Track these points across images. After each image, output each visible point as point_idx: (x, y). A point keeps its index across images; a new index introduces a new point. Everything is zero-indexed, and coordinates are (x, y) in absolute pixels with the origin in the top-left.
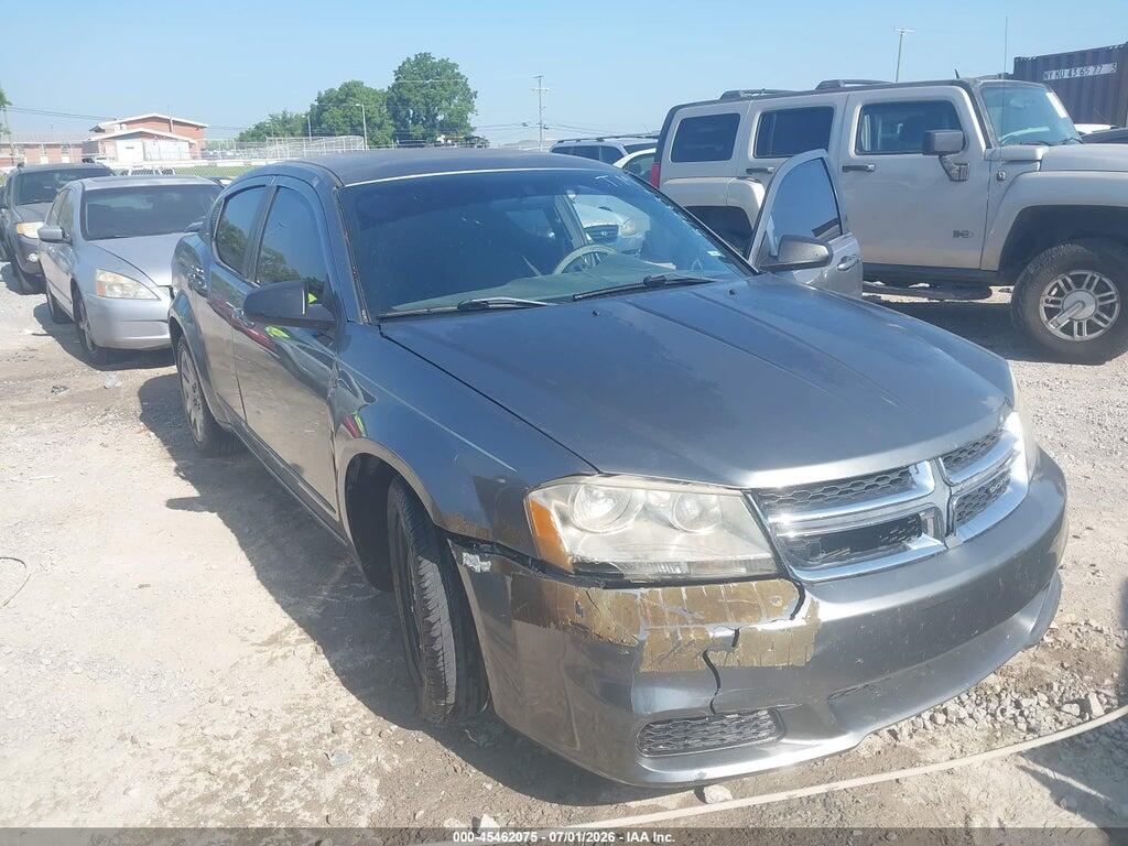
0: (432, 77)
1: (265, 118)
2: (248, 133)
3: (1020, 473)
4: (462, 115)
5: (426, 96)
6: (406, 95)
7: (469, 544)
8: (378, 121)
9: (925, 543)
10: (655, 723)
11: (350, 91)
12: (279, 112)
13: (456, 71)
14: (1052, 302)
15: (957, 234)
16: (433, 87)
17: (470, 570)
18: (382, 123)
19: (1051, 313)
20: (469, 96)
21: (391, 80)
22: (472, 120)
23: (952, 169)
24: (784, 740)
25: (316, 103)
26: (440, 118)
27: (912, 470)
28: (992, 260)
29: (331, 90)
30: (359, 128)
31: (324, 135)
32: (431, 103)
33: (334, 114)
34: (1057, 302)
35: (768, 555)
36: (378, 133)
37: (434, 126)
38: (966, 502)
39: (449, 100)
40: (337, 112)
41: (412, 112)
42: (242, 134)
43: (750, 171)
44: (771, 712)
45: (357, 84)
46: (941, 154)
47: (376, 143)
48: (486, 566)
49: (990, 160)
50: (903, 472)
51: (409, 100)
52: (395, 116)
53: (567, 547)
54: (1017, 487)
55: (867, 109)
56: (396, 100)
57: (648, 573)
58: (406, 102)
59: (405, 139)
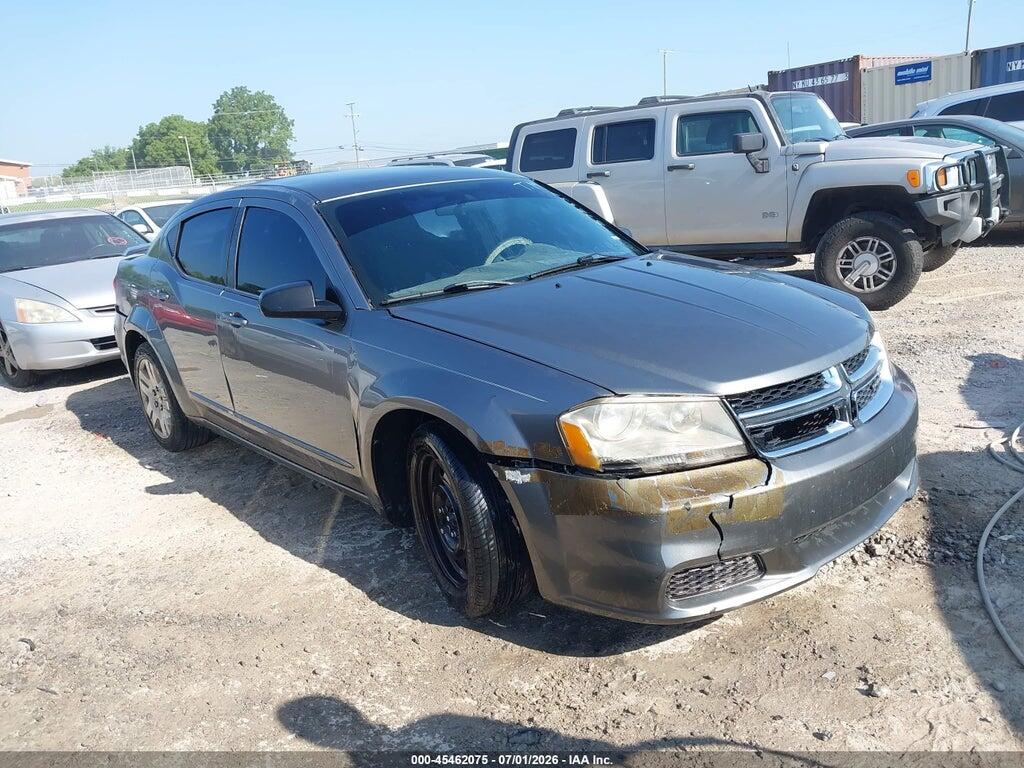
0: (250, 109)
1: (88, 154)
2: (71, 169)
3: (886, 375)
4: (282, 142)
5: (246, 126)
6: (227, 126)
7: (510, 462)
8: (201, 151)
9: (839, 427)
10: (677, 574)
11: (169, 126)
12: (101, 148)
13: (272, 102)
14: (845, 264)
15: (765, 215)
16: (252, 117)
17: (513, 484)
18: (206, 152)
19: (846, 272)
20: (286, 124)
21: (211, 114)
22: (291, 146)
23: (756, 163)
24: (765, 577)
25: (138, 138)
26: (261, 145)
27: (824, 374)
28: (796, 235)
29: (152, 125)
30: (183, 159)
31: (149, 167)
32: (251, 133)
33: (157, 147)
34: (850, 264)
35: (740, 442)
36: (201, 162)
37: (255, 153)
38: (861, 396)
39: (268, 129)
40: (160, 145)
41: (233, 142)
42: (65, 170)
43: (590, 176)
44: (754, 556)
45: (177, 118)
46: (748, 152)
47: (201, 172)
48: (527, 478)
49: (785, 155)
50: (819, 376)
51: (229, 131)
52: (218, 145)
53: (595, 453)
54: (886, 384)
55: (683, 119)
56: (217, 132)
57: (658, 465)
58: (227, 133)
59: (229, 168)
